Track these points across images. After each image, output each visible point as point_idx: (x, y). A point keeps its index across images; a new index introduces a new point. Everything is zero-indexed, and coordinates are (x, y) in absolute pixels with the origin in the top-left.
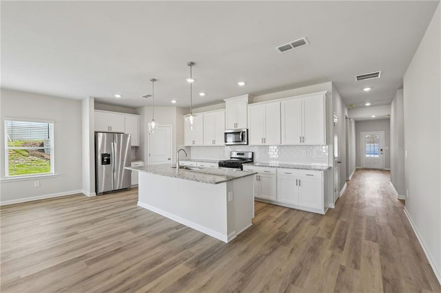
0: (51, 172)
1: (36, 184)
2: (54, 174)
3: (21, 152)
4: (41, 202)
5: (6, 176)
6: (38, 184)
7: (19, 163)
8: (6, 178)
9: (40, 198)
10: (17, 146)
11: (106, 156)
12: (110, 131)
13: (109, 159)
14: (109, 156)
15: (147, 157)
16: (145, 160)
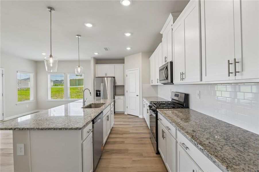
8: (68, 99)
11: (99, 92)
12: (106, 76)
13: (100, 94)
14: (100, 91)
15: (126, 93)
16: (125, 95)
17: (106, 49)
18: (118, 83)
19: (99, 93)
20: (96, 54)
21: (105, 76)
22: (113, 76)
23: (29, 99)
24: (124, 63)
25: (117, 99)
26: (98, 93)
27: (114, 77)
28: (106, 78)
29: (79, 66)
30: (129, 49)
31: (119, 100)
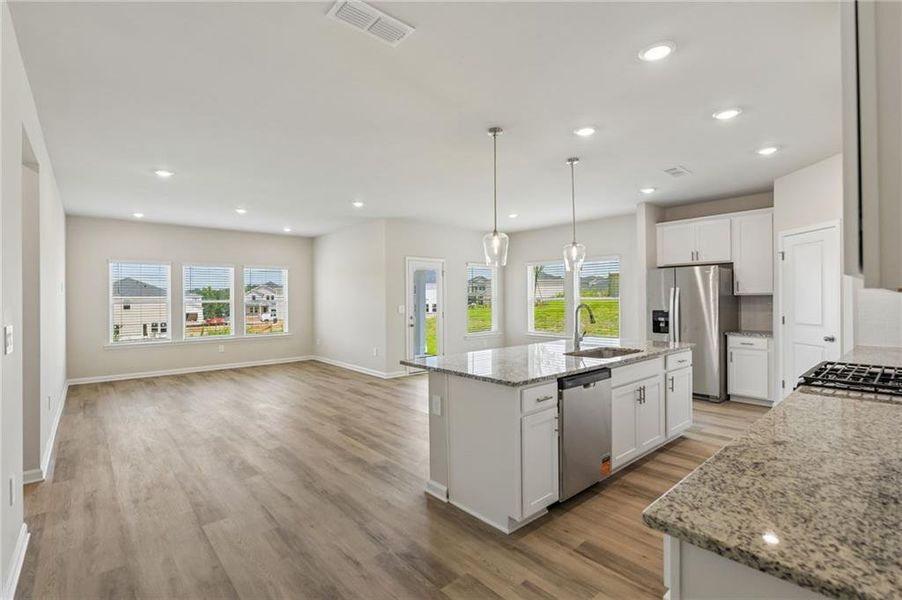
11: (662, 316)
12: (695, 262)
13: (667, 323)
14: (666, 315)
15: (778, 328)
16: (775, 334)
17: (673, 172)
18: (746, 286)
19: (663, 319)
20: (648, 191)
21: (689, 261)
22: (726, 259)
23: (490, 329)
24: (772, 206)
25: (735, 348)
26: (660, 319)
27: (729, 265)
28: (697, 268)
29: (574, 243)
30: (768, 152)
31: (747, 352)
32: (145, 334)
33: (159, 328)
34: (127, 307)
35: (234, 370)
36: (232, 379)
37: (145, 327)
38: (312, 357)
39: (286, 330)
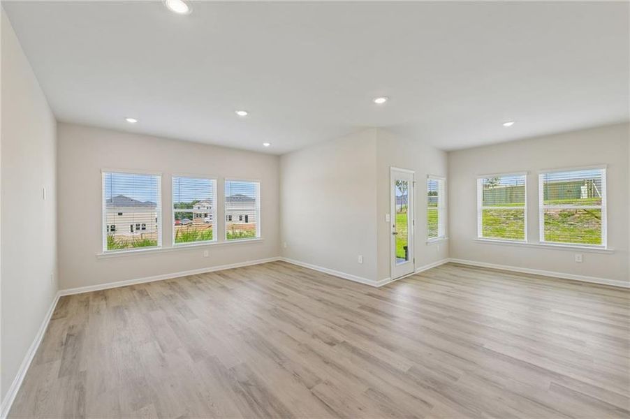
0: (603, 245)
1: (578, 257)
2: (606, 249)
3: (594, 213)
4: (580, 285)
5: (541, 241)
6: (581, 258)
7: (588, 227)
8: (541, 243)
9: (584, 278)
10: (590, 204)
32: (132, 231)
33: (141, 227)
34: (120, 214)
35: (219, 273)
36: (223, 287)
37: (132, 226)
38: (280, 258)
39: (258, 235)
